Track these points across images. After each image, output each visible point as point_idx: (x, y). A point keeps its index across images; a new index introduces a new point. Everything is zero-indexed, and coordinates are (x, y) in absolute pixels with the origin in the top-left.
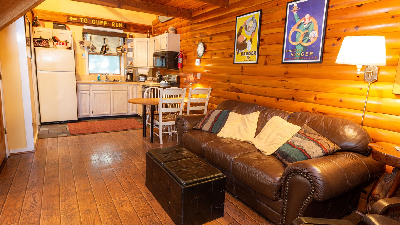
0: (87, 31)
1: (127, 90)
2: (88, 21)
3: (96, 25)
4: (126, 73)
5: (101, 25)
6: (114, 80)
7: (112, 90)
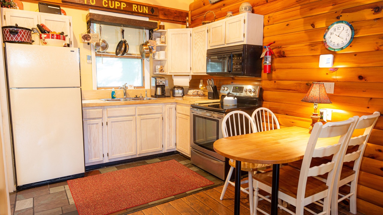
0: (95, 18)
1: (161, 113)
2: (96, 2)
3: (108, 9)
4: (154, 85)
5: (116, 9)
6: (136, 97)
7: (139, 115)
